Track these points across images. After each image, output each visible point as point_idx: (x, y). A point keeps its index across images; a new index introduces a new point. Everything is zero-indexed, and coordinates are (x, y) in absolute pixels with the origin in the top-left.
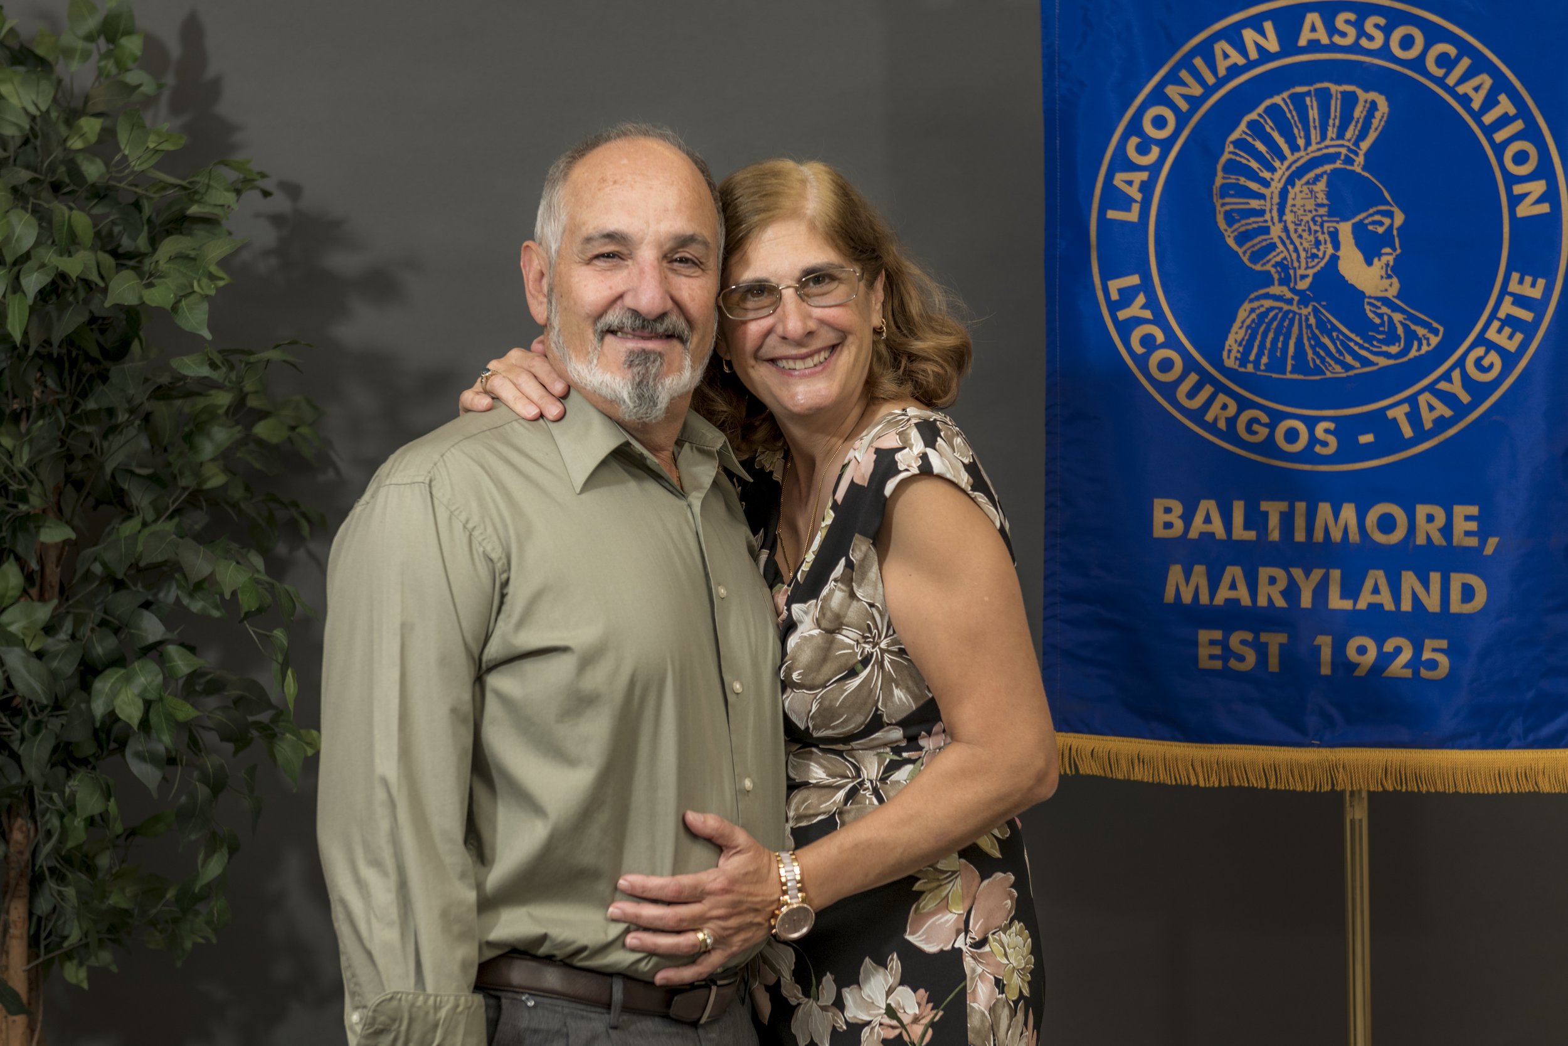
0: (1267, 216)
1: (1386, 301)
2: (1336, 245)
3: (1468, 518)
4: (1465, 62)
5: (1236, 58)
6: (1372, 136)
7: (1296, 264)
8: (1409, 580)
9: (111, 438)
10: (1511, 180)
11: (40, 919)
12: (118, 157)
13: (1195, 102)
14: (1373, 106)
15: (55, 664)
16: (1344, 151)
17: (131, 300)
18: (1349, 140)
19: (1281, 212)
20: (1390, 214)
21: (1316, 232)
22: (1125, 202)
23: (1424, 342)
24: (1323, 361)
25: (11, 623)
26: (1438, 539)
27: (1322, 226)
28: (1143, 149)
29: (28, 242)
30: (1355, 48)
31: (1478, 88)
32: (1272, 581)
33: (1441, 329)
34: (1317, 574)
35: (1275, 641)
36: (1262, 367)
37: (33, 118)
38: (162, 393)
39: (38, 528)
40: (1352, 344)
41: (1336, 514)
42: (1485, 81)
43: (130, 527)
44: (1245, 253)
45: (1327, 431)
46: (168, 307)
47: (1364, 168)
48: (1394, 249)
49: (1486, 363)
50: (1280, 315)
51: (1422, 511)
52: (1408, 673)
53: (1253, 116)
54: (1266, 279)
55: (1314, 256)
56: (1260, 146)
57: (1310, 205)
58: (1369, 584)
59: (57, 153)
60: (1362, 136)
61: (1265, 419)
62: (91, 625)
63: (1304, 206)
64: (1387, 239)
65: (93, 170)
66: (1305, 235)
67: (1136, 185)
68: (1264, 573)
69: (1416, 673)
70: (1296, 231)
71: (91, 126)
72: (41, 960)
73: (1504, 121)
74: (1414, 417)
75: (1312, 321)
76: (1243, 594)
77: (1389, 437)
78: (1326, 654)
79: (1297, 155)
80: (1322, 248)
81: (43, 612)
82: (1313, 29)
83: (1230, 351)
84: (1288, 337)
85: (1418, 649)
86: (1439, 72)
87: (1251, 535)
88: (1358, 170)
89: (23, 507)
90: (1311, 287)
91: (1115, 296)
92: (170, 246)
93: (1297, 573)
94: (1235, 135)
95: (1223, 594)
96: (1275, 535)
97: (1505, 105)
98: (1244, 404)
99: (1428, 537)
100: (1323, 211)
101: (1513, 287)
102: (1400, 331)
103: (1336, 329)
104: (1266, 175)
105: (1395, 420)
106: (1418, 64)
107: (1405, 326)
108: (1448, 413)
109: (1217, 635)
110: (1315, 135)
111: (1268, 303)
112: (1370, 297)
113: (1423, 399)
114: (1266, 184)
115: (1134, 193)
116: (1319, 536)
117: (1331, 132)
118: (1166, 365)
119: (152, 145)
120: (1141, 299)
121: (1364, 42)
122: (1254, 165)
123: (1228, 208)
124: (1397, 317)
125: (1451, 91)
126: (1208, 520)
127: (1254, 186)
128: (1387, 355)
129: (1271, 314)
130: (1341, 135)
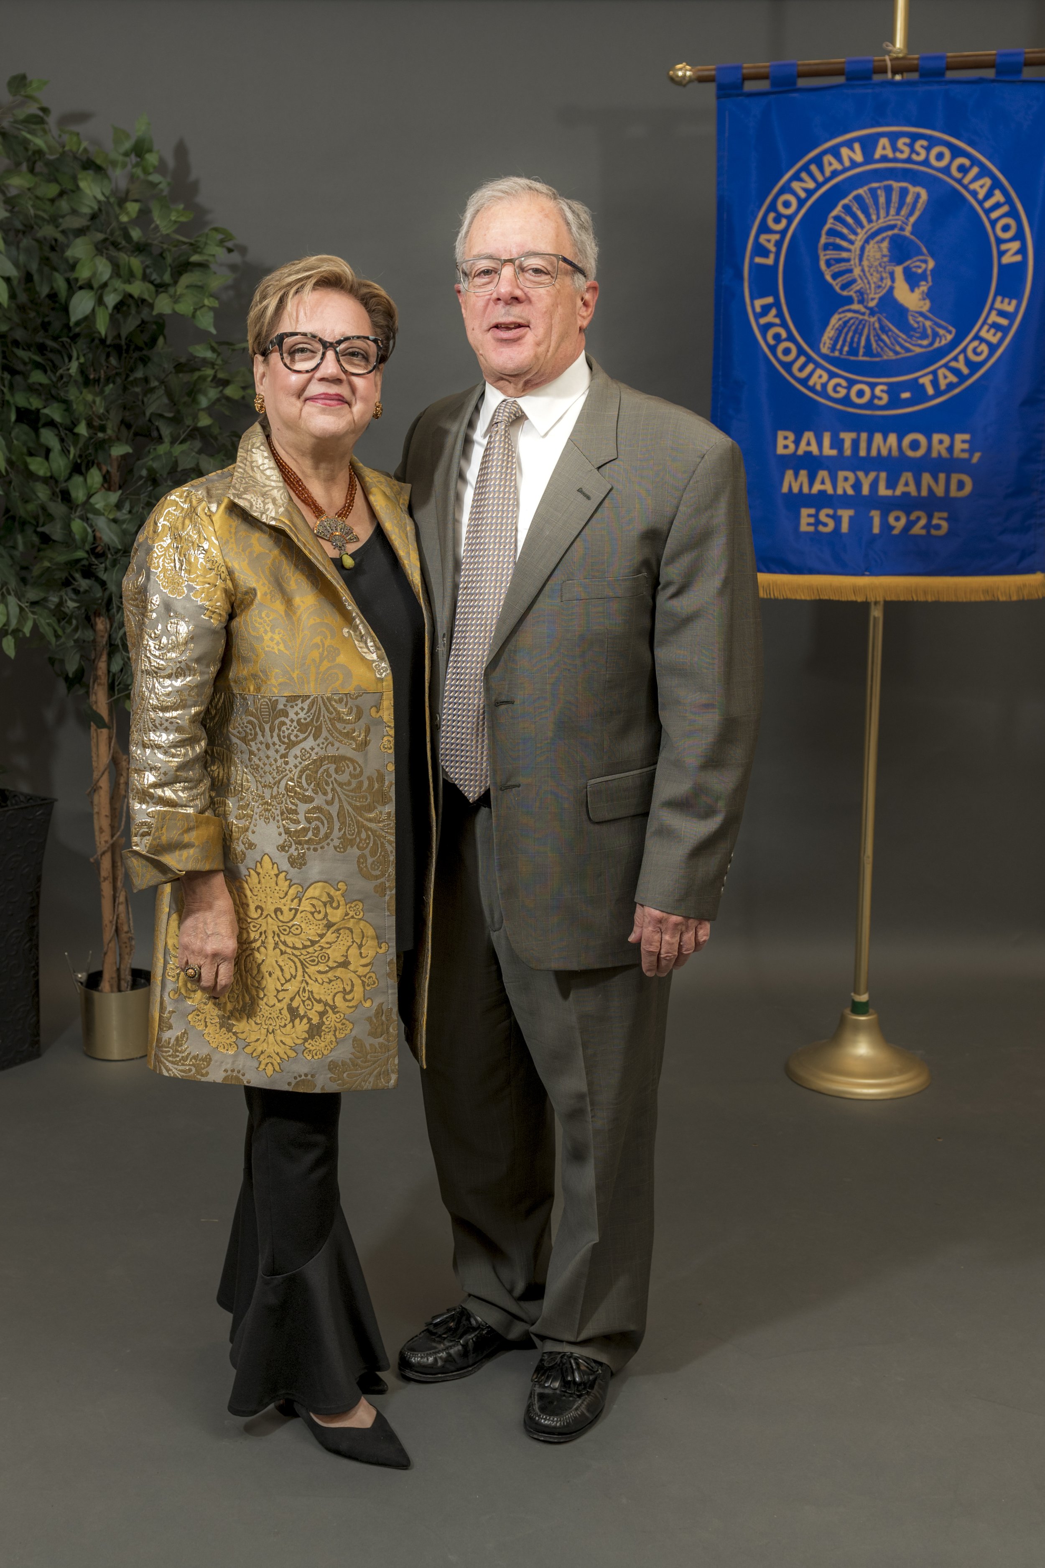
0: (852, 262)
1: (921, 314)
2: (893, 279)
3: (964, 442)
4: (975, 170)
5: (836, 166)
6: (917, 214)
7: (868, 291)
8: (926, 478)
9: (149, 396)
10: (999, 241)
11: (114, 675)
12: (153, 226)
13: (810, 193)
14: (918, 196)
15: (124, 526)
16: (899, 223)
17: (167, 311)
18: (903, 216)
19: (861, 260)
20: (925, 262)
21: (881, 272)
22: (765, 253)
23: (943, 338)
24: (882, 349)
25: (96, 504)
26: (945, 454)
27: (885, 268)
28: (777, 220)
29: (106, 276)
30: (909, 160)
31: (981, 186)
32: (846, 479)
33: (954, 331)
34: (872, 475)
35: (846, 514)
36: (844, 353)
37: (99, 202)
38: (179, 368)
39: (110, 447)
40: (900, 340)
41: (885, 439)
42: (987, 182)
43: (162, 449)
44: (837, 284)
45: (882, 391)
46: (190, 315)
47: (912, 233)
48: (927, 282)
49: (979, 350)
50: (857, 322)
51: (936, 437)
52: (923, 532)
53: (845, 201)
54: (849, 300)
55: (879, 287)
56: (849, 220)
57: (878, 255)
58: (902, 481)
59: (114, 224)
60: (911, 213)
61: (844, 383)
62: (142, 505)
63: (874, 256)
64: (923, 277)
65: (136, 234)
66: (875, 274)
67: (773, 242)
68: (841, 474)
69: (928, 532)
70: (869, 271)
71: (133, 208)
72: (115, 697)
73: (997, 206)
74: (935, 383)
75: (877, 325)
76: (828, 488)
77: (919, 393)
78: (877, 522)
79: (872, 225)
80: (884, 281)
81: (114, 497)
82: (884, 148)
83: (825, 344)
84: (861, 335)
85: (930, 517)
86: (958, 175)
87: (834, 452)
88: (907, 232)
89: (100, 435)
90: (877, 305)
91: (758, 310)
92: (186, 279)
93: (861, 474)
94: (835, 213)
95: (817, 487)
96: (848, 452)
97: (998, 196)
98: (832, 375)
99: (939, 453)
100: (886, 259)
101: (998, 305)
102: (929, 331)
103: (890, 330)
104: (852, 237)
105: (923, 386)
106: (946, 170)
107: (933, 330)
108: (954, 379)
109: (812, 511)
110: (882, 213)
111: (849, 315)
112: (912, 311)
113: (941, 372)
114: (852, 242)
115: (771, 247)
116: (874, 453)
117: (892, 211)
118: (787, 352)
119: (173, 218)
120: (774, 311)
121: (914, 157)
122: (845, 231)
123: (828, 257)
124: (928, 324)
125: (966, 187)
126: (808, 444)
127: (844, 244)
128: (921, 346)
129: (852, 321)
130: (898, 213)
